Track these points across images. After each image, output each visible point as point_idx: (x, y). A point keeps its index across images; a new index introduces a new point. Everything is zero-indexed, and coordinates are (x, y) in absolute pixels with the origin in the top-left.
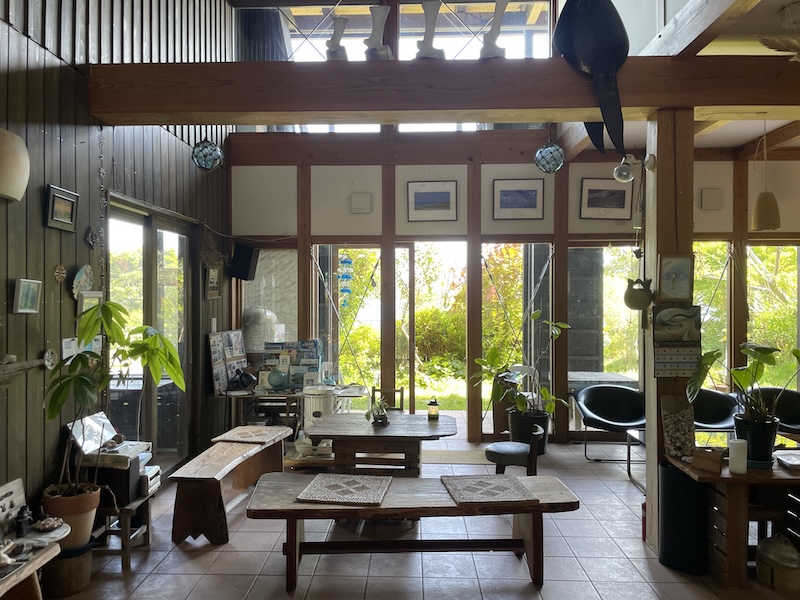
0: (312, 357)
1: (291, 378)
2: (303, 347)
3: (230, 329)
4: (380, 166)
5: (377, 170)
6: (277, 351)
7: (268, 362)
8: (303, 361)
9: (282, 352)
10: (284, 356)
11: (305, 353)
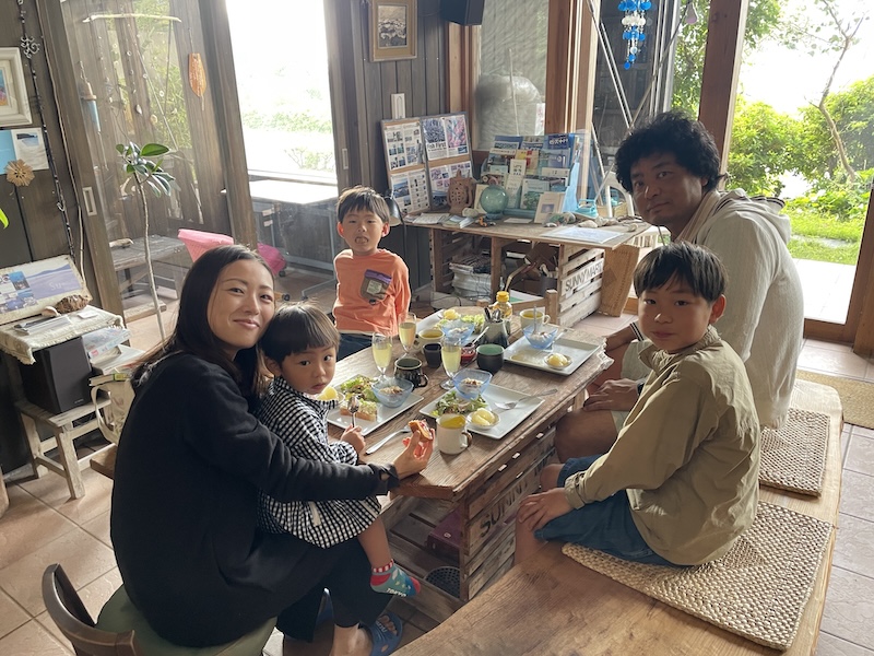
0: (560, 166)
1: (523, 199)
2: (550, 147)
3: (447, 111)
6: (510, 152)
7: (494, 170)
8: (546, 171)
9: (518, 153)
10: (518, 163)
11: (551, 157)
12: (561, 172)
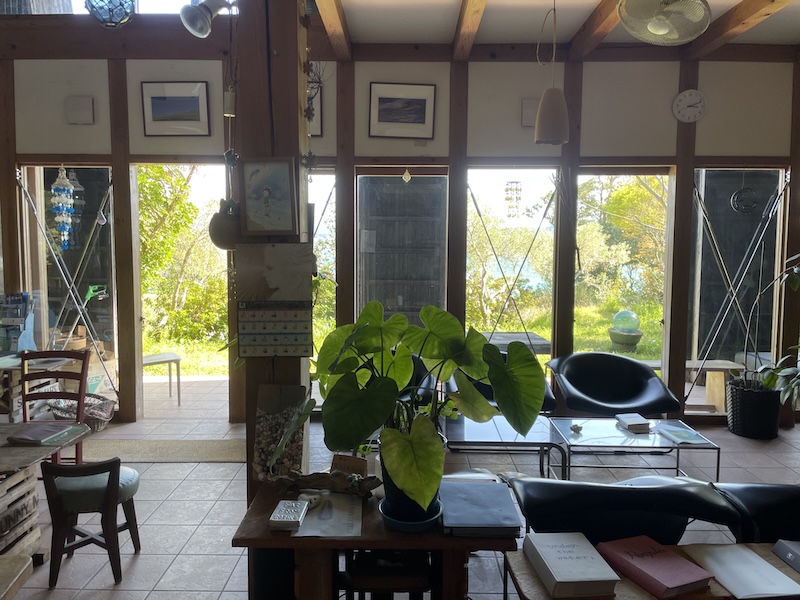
0: (16, 316)
2: (7, 303)
4: (106, 61)
5: (102, 65)
8: (5, 321)
11: (8, 310)
12: (17, 321)
